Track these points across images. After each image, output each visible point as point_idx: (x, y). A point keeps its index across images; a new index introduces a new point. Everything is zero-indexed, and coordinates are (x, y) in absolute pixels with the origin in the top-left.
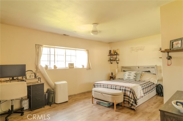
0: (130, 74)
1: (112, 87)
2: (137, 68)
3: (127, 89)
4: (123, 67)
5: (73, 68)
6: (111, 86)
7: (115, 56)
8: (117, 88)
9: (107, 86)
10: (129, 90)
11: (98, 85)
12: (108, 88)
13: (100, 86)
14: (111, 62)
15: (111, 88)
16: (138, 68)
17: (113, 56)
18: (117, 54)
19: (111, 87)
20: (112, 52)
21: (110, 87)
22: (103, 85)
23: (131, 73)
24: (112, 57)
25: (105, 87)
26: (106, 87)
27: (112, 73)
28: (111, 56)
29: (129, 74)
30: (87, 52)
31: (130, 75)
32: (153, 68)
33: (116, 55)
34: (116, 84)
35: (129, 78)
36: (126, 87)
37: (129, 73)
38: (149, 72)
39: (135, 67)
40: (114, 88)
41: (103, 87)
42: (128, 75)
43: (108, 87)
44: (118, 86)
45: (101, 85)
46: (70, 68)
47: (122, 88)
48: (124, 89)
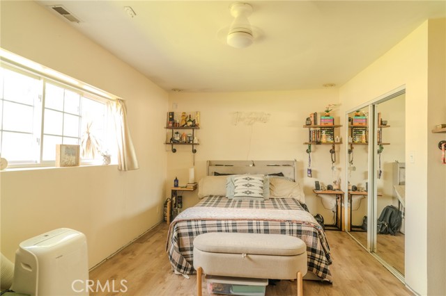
0: (251, 182)
1: (255, 228)
2: (251, 165)
3: (304, 228)
4: (210, 164)
5: (77, 164)
6: (250, 224)
7: (188, 132)
8: (270, 228)
9: (234, 225)
10: (312, 230)
11: (193, 223)
12: (235, 231)
13: (204, 226)
14: (175, 147)
15: (251, 231)
16: (254, 165)
17: (181, 131)
18: (195, 126)
19: (250, 228)
20: (178, 119)
21: (247, 228)
22: (215, 222)
23: (250, 179)
24: (177, 133)
25: (223, 228)
26: (231, 228)
27: (176, 180)
28: (175, 131)
29: (246, 182)
30: (120, 107)
31: (250, 185)
32: (289, 165)
33: (193, 129)
34: (266, 217)
35: (250, 193)
36: (299, 224)
37: (246, 179)
38: (281, 175)
39: (245, 163)
40: (262, 228)
41: (216, 229)
42: (246, 185)
43: (238, 228)
44: (272, 220)
45: (207, 222)
46: (64, 165)
47: (287, 228)
48: (295, 228)
